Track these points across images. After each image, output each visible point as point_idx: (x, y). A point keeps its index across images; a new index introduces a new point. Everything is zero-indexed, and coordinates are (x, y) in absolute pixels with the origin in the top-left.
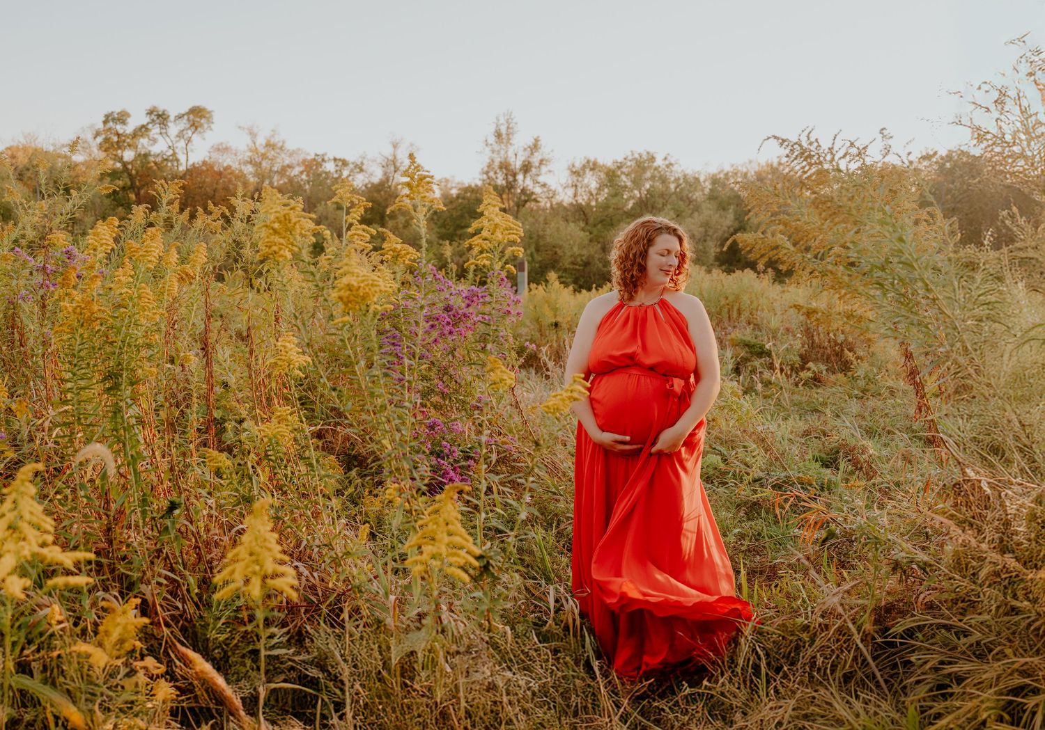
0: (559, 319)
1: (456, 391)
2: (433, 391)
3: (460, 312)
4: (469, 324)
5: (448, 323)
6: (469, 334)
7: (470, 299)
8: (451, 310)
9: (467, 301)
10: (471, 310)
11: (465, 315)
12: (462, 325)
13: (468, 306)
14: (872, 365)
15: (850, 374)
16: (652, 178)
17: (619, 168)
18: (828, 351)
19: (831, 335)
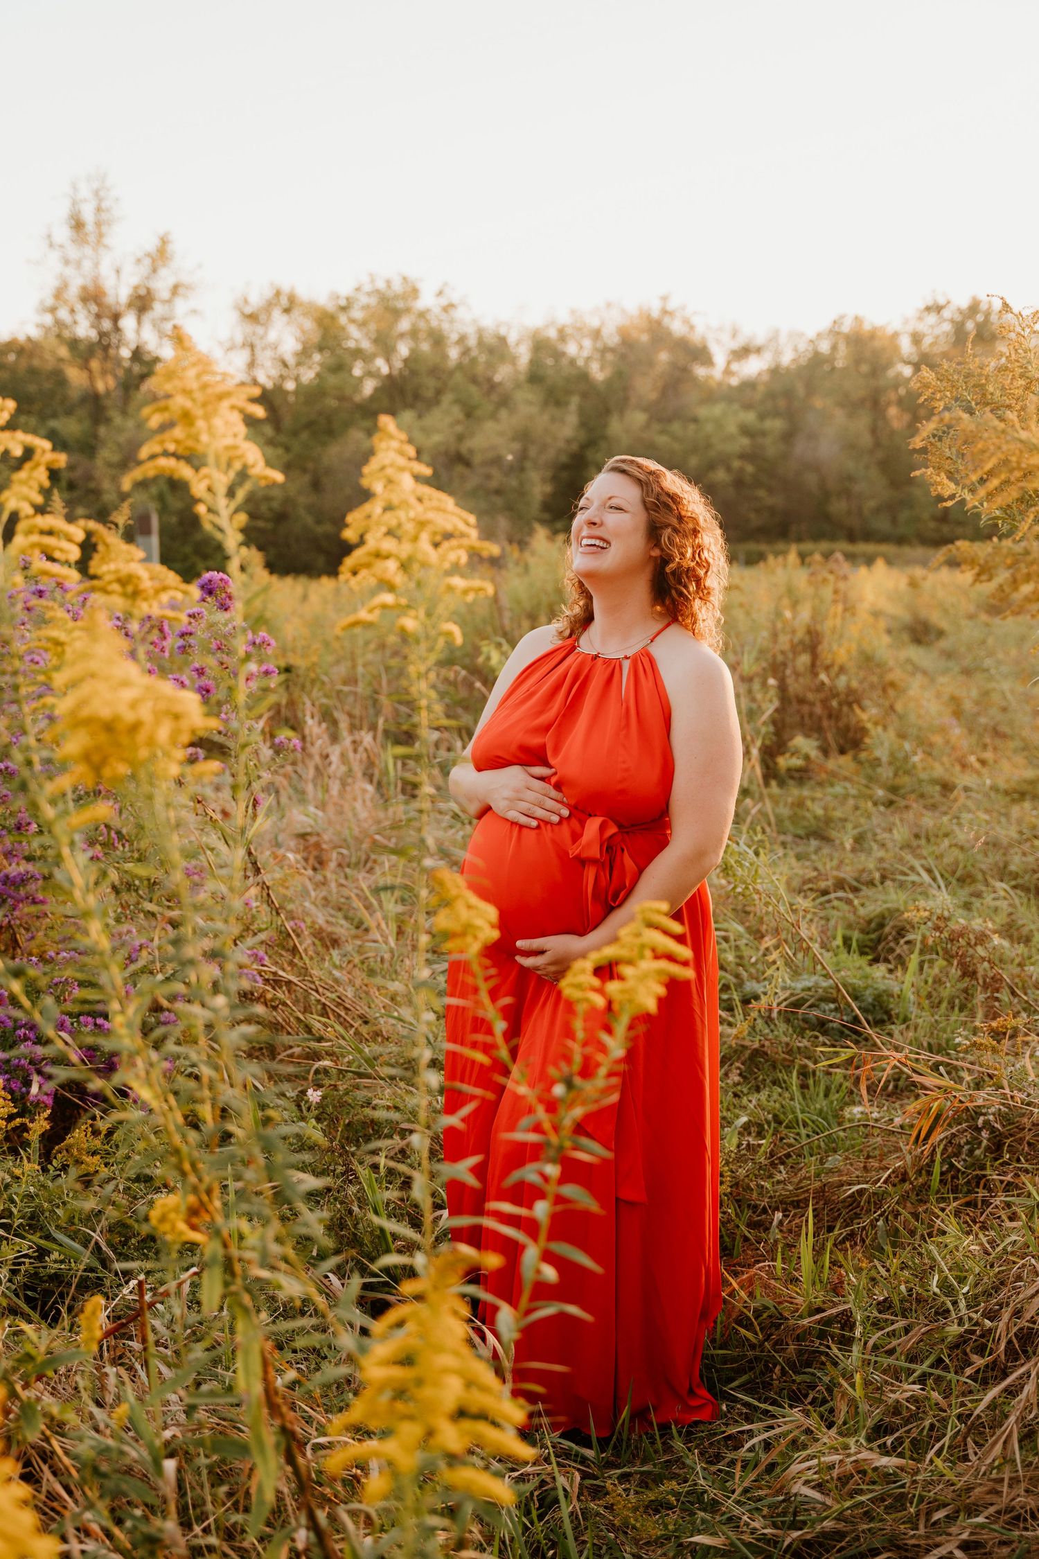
14: (902, 736)
15: (863, 755)
16: (414, 334)
17: (344, 309)
18: (818, 710)
19: (823, 677)
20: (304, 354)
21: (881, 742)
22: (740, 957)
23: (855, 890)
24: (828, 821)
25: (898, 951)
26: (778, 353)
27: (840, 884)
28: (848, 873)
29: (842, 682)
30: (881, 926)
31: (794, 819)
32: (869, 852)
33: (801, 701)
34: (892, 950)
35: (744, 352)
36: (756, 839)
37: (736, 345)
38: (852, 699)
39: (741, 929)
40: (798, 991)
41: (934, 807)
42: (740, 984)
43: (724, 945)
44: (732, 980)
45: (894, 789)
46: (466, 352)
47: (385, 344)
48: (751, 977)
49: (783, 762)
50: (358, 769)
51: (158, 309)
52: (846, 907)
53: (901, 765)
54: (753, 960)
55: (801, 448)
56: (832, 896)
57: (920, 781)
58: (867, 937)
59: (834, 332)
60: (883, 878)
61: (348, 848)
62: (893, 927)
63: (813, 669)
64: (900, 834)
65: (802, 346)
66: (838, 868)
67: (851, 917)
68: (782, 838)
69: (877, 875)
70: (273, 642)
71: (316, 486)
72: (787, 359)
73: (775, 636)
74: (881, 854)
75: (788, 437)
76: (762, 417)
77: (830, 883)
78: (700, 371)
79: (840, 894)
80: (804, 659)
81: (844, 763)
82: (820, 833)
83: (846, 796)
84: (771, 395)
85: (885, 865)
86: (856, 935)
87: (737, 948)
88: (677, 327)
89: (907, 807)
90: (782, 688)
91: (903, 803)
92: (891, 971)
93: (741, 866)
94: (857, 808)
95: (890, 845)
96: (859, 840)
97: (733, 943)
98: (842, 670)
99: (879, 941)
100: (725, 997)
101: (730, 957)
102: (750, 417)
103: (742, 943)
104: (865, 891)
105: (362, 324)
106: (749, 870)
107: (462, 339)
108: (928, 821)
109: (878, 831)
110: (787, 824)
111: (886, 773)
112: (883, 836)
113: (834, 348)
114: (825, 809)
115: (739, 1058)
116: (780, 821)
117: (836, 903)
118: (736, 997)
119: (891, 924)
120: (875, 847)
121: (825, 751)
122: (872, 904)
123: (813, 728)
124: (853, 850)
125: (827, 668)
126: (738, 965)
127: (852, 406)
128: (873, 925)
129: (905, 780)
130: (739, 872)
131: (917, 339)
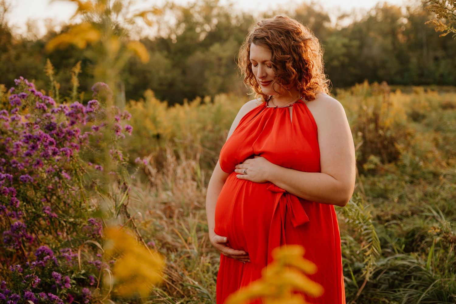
0: (161, 131)
1: (66, 212)
2: (39, 216)
3: (64, 130)
4: (75, 142)
5: (51, 143)
6: (76, 153)
7: (74, 116)
8: (54, 128)
9: (71, 119)
10: (76, 127)
11: (70, 133)
12: (67, 144)
13: (73, 123)
14: (414, 154)
15: (399, 163)
16: (218, 15)
17: (192, 7)
18: (379, 145)
19: (381, 132)
20: (178, 25)
21: (406, 157)
22: (352, 251)
23: (401, 219)
24: (386, 190)
25: (422, 246)
26: (356, 16)
27: (394, 217)
28: (396, 212)
29: (389, 134)
30: (413, 235)
31: (372, 190)
32: (405, 203)
33: (372, 142)
34: (419, 246)
35: (342, 17)
36: (357, 198)
37: (340, 14)
38: (392, 141)
39: (351, 239)
40: (379, 266)
41: (430, 183)
42: (352, 264)
43: (345, 246)
44: (348, 261)
45: (413, 176)
46: (238, 21)
47: (208, 19)
48: (357, 260)
49: (366, 166)
50: (189, 176)
51: (124, 10)
52: (397, 227)
53: (415, 166)
54: (358, 252)
55: (366, 51)
56: (391, 222)
57: (424, 173)
58: (408, 240)
59: (377, 8)
60: (413, 214)
61: (182, 208)
62: (419, 235)
63: (377, 128)
64: (418, 195)
65: (366, 14)
66: (392, 210)
67: (399, 231)
68: (367, 198)
69: (410, 213)
70: (130, 115)
71: (184, 73)
72: (359, 18)
73: (360, 116)
74: (410, 203)
75: (361, 47)
76: (351, 40)
77: (389, 217)
78: (326, 25)
79: (395, 221)
80: (372, 126)
81: (390, 167)
82: (383, 195)
83: (393, 180)
84: (354, 32)
85: (413, 208)
86: (403, 240)
87: (350, 247)
88: (317, 9)
89: (420, 184)
90: (364, 137)
91: (417, 182)
92: (419, 255)
93: (351, 211)
94: (398, 185)
95: (414, 200)
96: (401, 197)
97: (348, 245)
98: (388, 129)
99: (413, 241)
100: (346, 270)
101: (348, 252)
102: (346, 41)
103: (353, 245)
104: (405, 220)
105: (199, 13)
106: (355, 213)
107: (237, 17)
108: (430, 189)
109: (408, 193)
110: (369, 193)
111: (409, 170)
112: (410, 196)
113: (377, 14)
114: (385, 185)
115: (354, 299)
116: (366, 190)
117: (393, 226)
118: (351, 269)
119: (418, 234)
120: (407, 200)
121: (383, 162)
122: (408, 226)
123: (378, 153)
124: (398, 202)
125: (382, 128)
126: (352, 255)
127: (384, 35)
128: (410, 235)
129: (417, 173)
130: (350, 214)
131: (408, 8)
